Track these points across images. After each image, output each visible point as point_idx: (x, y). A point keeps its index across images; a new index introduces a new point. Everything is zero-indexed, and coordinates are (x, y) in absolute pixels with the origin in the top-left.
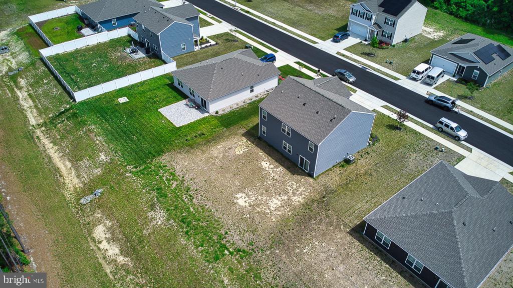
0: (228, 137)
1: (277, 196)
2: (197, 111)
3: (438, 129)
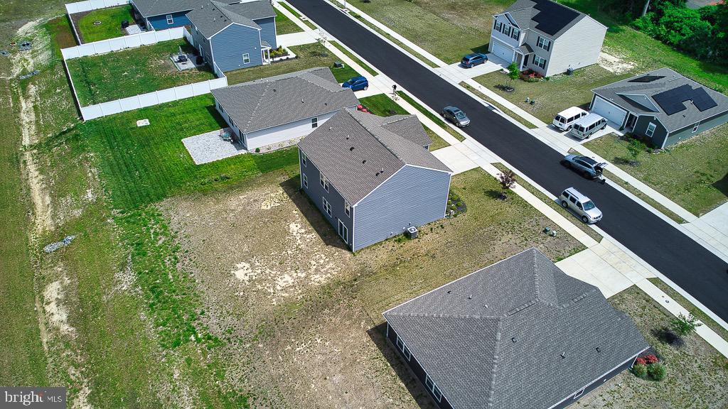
0: (259, 185)
1: (293, 271)
2: (231, 145)
3: (561, 203)
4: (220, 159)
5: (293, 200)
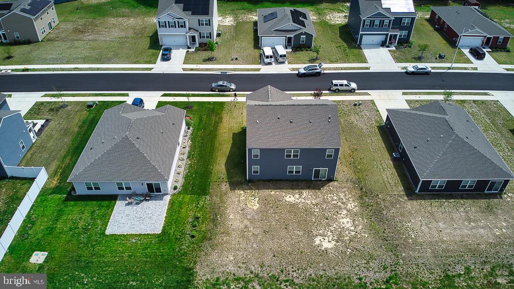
1: (339, 215)
2: (150, 202)
3: (335, 91)
4: (165, 215)
5: (258, 189)
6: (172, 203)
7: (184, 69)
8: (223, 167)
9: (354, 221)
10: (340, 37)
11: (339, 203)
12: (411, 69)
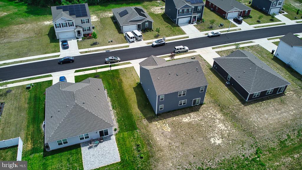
0: (148, 131)
2: (103, 143)
3: (177, 53)
4: (118, 149)
5: (165, 119)
6: (118, 140)
7: (81, 53)
8: (138, 110)
9: (224, 124)
10: (165, 21)
11: (212, 116)
12: (211, 34)
